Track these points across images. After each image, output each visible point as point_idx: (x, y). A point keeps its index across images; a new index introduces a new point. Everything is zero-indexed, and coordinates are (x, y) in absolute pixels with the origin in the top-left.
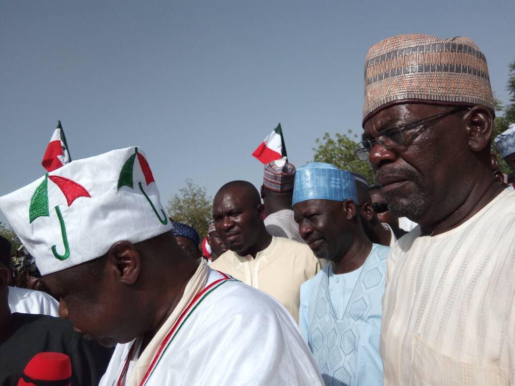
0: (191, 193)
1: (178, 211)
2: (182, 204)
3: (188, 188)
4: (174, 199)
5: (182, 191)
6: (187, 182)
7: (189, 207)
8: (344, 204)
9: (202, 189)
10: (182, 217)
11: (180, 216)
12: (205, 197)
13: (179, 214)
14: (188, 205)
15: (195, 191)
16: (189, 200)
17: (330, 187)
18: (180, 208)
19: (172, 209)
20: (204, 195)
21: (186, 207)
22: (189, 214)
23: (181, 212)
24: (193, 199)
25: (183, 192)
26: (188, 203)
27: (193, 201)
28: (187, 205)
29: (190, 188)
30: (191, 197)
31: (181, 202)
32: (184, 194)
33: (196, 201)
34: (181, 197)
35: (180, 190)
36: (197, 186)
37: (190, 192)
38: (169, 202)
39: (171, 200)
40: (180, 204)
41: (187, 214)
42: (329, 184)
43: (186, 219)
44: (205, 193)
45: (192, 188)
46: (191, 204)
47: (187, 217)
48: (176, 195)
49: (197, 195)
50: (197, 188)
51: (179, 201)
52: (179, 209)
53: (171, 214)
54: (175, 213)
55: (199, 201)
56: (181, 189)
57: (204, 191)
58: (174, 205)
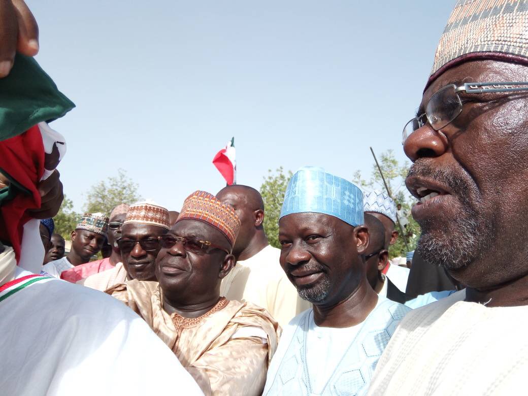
0: (121, 185)
1: (100, 200)
2: (106, 193)
3: (119, 179)
4: (99, 186)
5: (111, 179)
6: (119, 172)
7: (113, 198)
8: (354, 230)
9: (134, 185)
10: (102, 207)
11: (100, 205)
12: (134, 194)
13: (100, 203)
14: (114, 196)
15: (125, 184)
16: (116, 191)
17: (342, 203)
18: (103, 197)
19: (93, 196)
20: (134, 191)
21: (110, 198)
22: (111, 205)
23: (102, 202)
24: (120, 191)
25: (112, 181)
26: (114, 194)
27: (120, 194)
28: (112, 196)
29: (122, 179)
30: (119, 189)
31: (106, 191)
32: (112, 184)
33: (123, 194)
34: (108, 186)
35: (109, 178)
36: (131, 179)
37: (119, 184)
38: (93, 187)
39: (95, 186)
40: (104, 193)
41: (109, 206)
42: (342, 199)
43: (106, 210)
44: (136, 189)
45: (123, 180)
46: (116, 196)
47: (107, 208)
48: (103, 181)
49: (127, 189)
50: (129, 182)
51: (105, 189)
52: (101, 197)
53: (91, 200)
54: (95, 200)
55: (127, 196)
56: (111, 177)
57: (136, 187)
58: (98, 192)
